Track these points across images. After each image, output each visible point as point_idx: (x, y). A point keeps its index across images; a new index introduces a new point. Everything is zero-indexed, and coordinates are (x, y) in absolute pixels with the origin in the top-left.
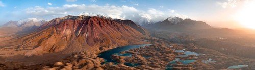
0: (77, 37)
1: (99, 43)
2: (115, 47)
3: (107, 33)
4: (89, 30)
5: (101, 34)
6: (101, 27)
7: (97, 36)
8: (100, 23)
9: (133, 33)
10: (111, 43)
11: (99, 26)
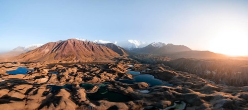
0: (51, 53)
1: (64, 58)
2: (75, 61)
3: (77, 51)
4: (62, 49)
5: (70, 52)
6: (74, 46)
7: (65, 53)
8: (74, 43)
9: (108, 53)
10: (74, 59)
11: (72, 46)
